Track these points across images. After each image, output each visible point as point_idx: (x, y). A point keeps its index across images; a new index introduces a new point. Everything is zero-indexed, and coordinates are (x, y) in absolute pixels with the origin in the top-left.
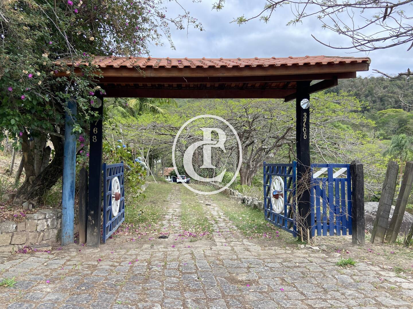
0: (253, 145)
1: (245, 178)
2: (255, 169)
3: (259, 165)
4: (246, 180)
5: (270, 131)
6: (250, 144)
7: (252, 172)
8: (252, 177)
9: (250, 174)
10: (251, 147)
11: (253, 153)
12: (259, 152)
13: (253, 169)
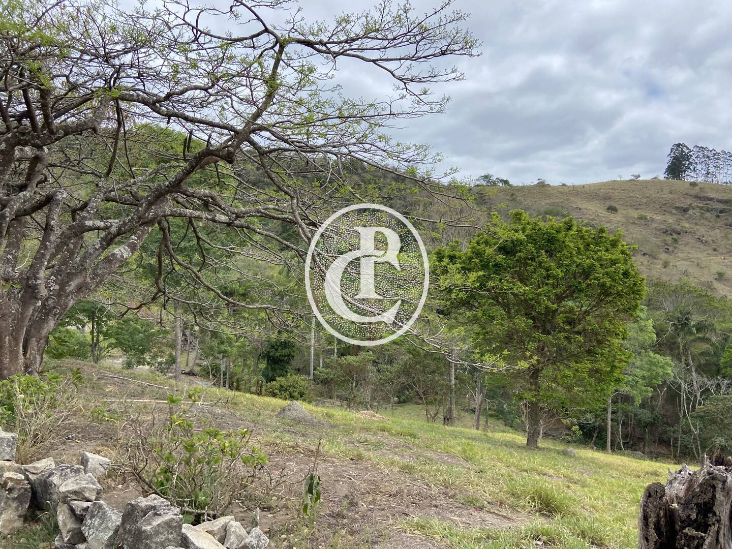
0: (50, 210)
1: (16, 339)
2: (58, 303)
3: (73, 284)
4: (17, 345)
5: (108, 174)
6: (39, 207)
7: (47, 315)
8: (44, 332)
9: (37, 324)
10: (39, 216)
11: (52, 238)
12: (70, 238)
13: (51, 302)
